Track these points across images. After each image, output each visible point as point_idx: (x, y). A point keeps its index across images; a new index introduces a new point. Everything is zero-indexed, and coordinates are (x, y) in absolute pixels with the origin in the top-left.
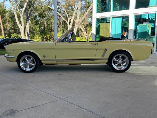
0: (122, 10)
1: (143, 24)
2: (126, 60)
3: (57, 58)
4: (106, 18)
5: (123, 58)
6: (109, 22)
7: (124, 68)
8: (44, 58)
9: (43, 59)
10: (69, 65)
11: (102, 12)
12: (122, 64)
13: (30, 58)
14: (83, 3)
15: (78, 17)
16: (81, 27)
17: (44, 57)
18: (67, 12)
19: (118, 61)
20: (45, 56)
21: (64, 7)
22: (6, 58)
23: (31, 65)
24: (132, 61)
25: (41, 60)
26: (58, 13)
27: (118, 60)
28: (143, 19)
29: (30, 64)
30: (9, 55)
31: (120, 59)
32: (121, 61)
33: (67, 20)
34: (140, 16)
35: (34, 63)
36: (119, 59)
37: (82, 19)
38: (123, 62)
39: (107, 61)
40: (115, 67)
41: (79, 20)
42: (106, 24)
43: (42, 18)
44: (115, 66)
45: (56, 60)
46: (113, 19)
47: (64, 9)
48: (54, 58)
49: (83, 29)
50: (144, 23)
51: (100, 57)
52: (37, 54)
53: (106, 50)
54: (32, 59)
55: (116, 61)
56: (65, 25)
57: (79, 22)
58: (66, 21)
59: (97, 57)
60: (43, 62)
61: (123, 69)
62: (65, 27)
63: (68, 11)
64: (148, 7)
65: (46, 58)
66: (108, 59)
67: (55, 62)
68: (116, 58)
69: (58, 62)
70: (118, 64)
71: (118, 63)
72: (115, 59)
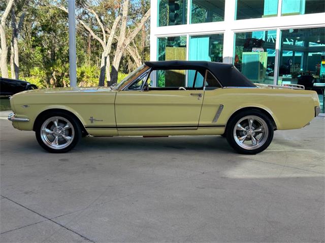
0: (212, 22)
1: (251, 51)
2: (263, 129)
3: (119, 124)
4: (178, 38)
5: (257, 124)
6: (184, 45)
7: (259, 145)
8: (92, 122)
9: (90, 124)
10: (144, 137)
11: (169, 25)
12: (255, 137)
13: (65, 123)
14: (136, 4)
15: (123, 33)
16: (131, 54)
17: (92, 120)
18: (101, 21)
19: (245, 131)
20: (94, 118)
21: (95, 10)
22: (11, 122)
23: (63, 137)
24: (276, 129)
25: (86, 127)
26: (83, 23)
27: (247, 129)
28: (255, 40)
29: (61, 136)
30: (18, 116)
31: (250, 126)
32: (252, 131)
33: (102, 39)
34: (249, 34)
35: (70, 135)
36: (247, 127)
37: (131, 37)
38: (256, 132)
39: (222, 130)
40: (240, 142)
41: (125, 40)
42: (178, 50)
43: (49, 33)
44: (240, 140)
45: (117, 127)
46: (192, 39)
47: (96, 14)
48: (113, 124)
49: (137, 57)
50: (253, 49)
51: (210, 123)
52: (76, 114)
53: (221, 107)
54: (67, 126)
55: (243, 131)
56: (98, 49)
57: (124, 44)
58: (100, 40)
59: (202, 123)
60: (88, 130)
61: (256, 148)
62: (97, 54)
63: (105, 18)
64: (261, 17)
65: (96, 124)
66: (224, 126)
67: (115, 131)
68: (241, 124)
69: (121, 132)
70: (246, 136)
71: (246, 134)
72: (239, 125)
